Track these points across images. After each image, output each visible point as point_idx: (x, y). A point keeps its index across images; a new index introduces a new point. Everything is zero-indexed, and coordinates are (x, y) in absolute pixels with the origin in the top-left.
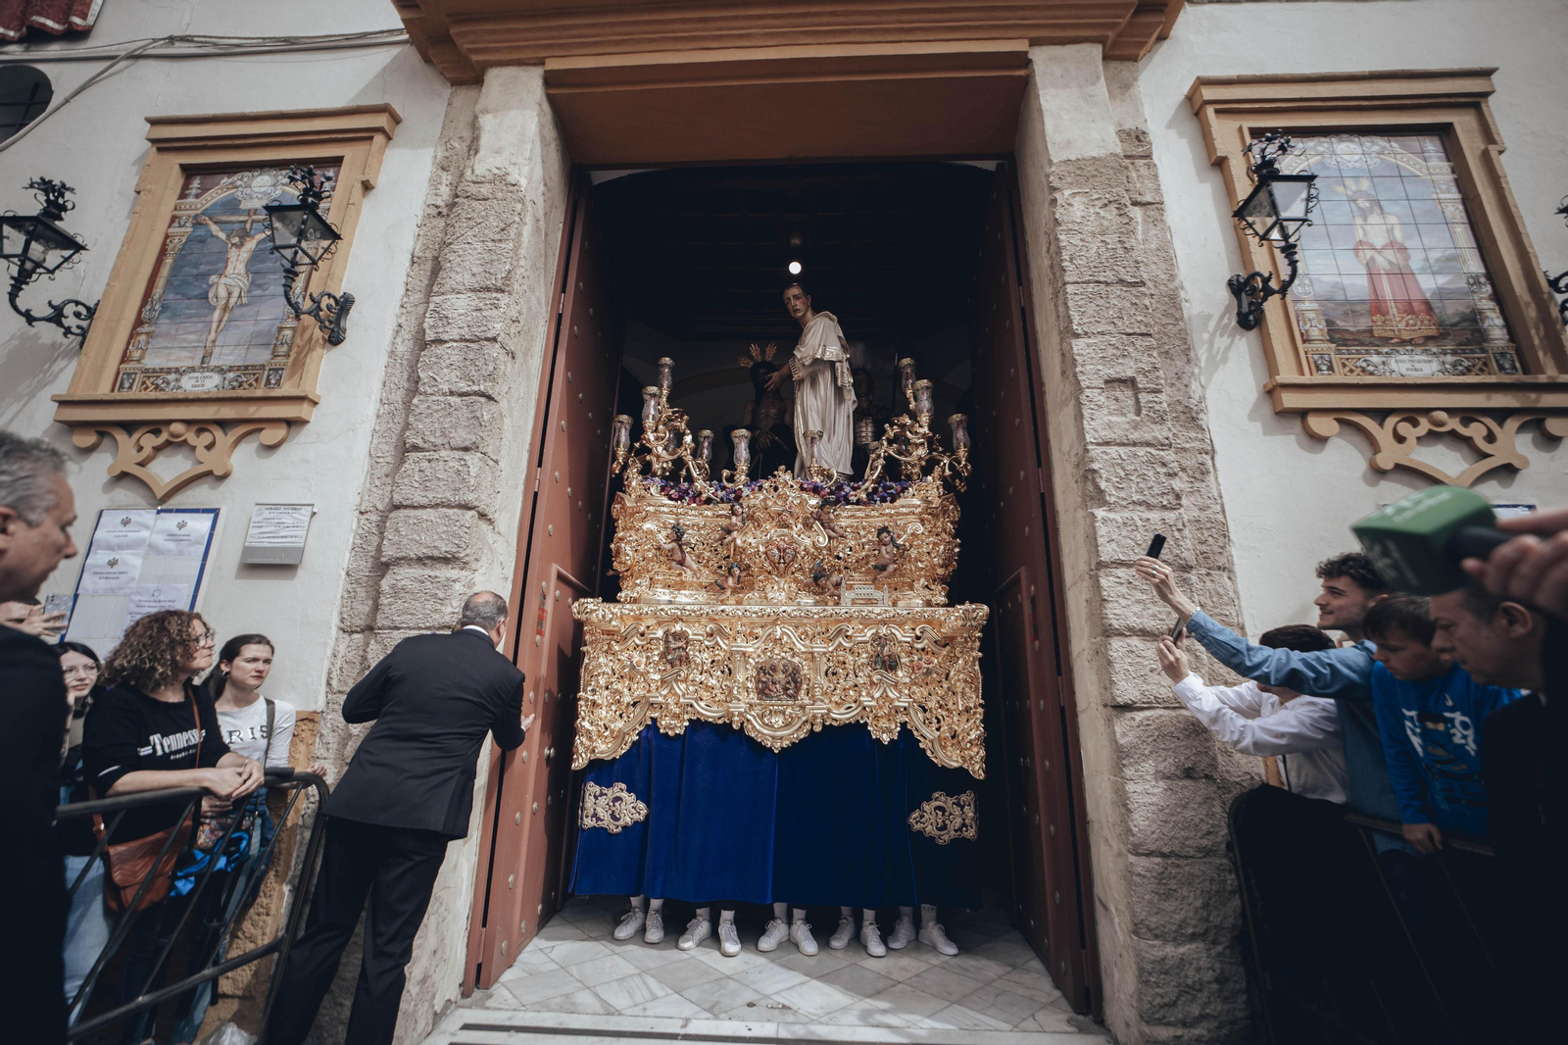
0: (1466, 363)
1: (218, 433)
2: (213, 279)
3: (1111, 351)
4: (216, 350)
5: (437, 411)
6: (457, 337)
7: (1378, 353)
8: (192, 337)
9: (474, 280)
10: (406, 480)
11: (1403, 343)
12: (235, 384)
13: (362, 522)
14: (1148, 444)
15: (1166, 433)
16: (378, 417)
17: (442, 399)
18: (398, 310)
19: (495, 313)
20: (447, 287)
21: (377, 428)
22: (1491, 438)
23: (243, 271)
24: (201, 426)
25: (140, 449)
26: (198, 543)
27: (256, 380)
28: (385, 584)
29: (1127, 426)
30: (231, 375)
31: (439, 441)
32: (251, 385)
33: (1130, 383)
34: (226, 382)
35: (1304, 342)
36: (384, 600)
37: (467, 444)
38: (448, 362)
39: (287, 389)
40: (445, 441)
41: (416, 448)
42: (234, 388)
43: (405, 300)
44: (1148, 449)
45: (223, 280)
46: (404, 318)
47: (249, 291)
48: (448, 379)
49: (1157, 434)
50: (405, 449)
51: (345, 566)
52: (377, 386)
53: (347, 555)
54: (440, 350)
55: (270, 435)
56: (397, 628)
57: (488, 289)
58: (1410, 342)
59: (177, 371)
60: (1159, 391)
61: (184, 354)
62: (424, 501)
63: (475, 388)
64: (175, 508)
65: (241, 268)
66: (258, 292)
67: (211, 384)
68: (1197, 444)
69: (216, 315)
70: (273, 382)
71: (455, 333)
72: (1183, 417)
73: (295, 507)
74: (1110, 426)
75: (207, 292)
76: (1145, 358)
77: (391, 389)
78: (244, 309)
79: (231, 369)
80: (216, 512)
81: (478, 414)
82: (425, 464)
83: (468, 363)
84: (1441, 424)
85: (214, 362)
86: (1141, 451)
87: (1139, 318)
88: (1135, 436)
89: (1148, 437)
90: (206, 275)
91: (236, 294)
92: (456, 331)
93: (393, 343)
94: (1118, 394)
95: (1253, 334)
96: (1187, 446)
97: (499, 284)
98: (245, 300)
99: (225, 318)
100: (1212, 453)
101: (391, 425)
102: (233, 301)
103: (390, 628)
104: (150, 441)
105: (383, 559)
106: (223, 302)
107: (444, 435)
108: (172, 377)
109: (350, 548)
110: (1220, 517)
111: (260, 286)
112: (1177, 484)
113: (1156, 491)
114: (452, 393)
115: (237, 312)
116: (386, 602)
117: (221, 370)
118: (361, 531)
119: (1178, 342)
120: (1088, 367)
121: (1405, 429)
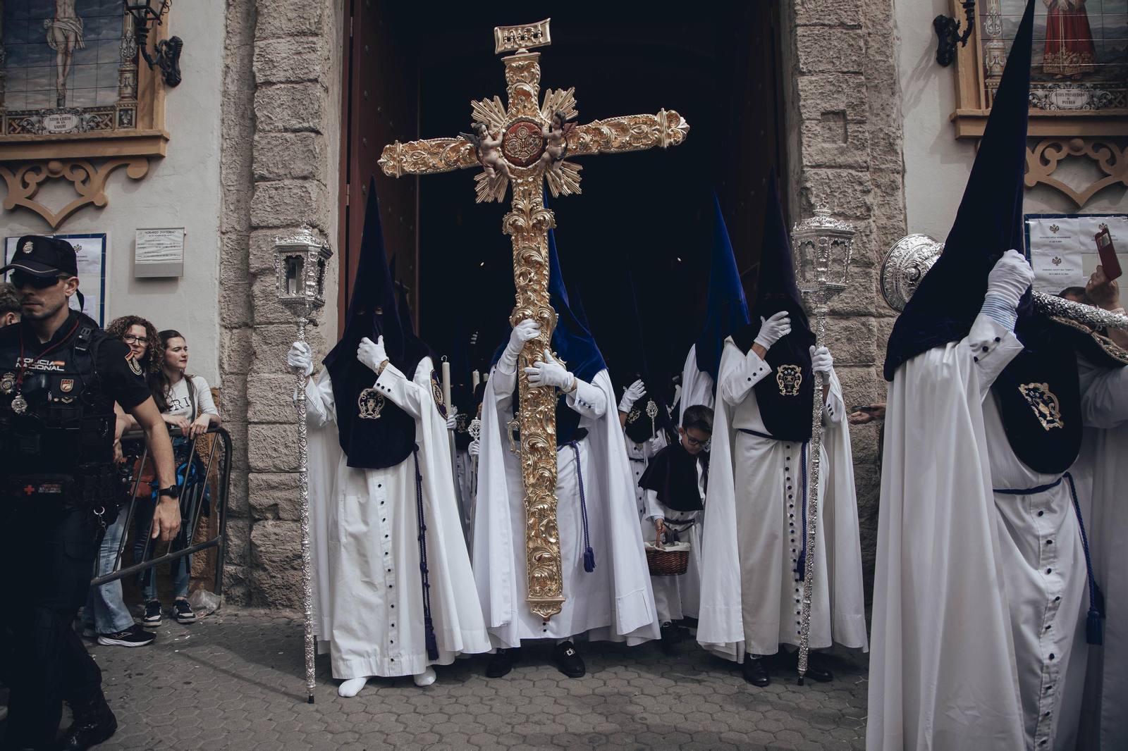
0: (1110, 97)
1: (90, 169)
2: (47, 23)
3: (828, 87)
4: (68, 93)
5: (276, 146)
6: (283, 80)
7: (1043, 87)
8: (44, 81)
9: (290, 25)
10: (259, 205)
11: (1065, 78)
12: (92, 124)
13: (225, 240)
14: (851, 167)
15: (864, 158)
16: (222, 150)
17: (279, 135)
18: (223, 52)
19: (313, 56)
20: (270, 29)
21: (224, 160)
22: (1112, 161)
23: (73, 15)
24: (75, 163)
25: (25, 185)
26: (95, 262)
27: (111, 120)
28: (257, 288)
29: (836, 152)
30: (87, 116)
31: (282, 172)
32: (107, 125)
33: (841, 115)
34: (84, 123)
35: (986, 77)
36: (258, 302)
37: (306, 173)
38: (279, 102)
39: (141, 130)
40: (287, 172)
41: (263, 178)
42: (92, 128)
43: (228, 42)
44: (850, 171)
45: (57, 24)
46: (230, 60)
47: (84, 35)
48: (282, 117)
49: (858, 159)
50: (252, 180)
51: (218, 277)
52: (217, 123)
53: (218, 268)
54: (270, 91)
55: (135, 171)
56: (272, 323)
57: (303, 34)
58: (1070, 78)
59: (37, 113)
60: (863, 122)
61: (40, 97)
62: (277, 222)
63: (306, 125)
64: (67, 234)
65: (70, 12)
66: (93, 36)
67: (70, 124)
68: (891, 165)
69: (60, 59)
70: (125, 121)
71: (281, 76)
72: (882, 143)
73: (169, 230)
74: (822, 151)
75: (45, 36)
76: (856, 94)
77: (229, 126)
78: (84, 54)
79: (85, 110)
80: (103, 236)
81: (311, 147)
82: (273, 192)
83: (296, 103)
84: (1078, 149)
85: (68, 105)
86: (844, 173)
87: (854, 58)
88: (841, 160)
89: (851, 161)
90: (39, 20)
91: (72, 38)
92: (282, 74)
93: (225, 84)
94: (832, 124)
95: (946, 73)
96: (883, 167)
97: (313, 28)
98: (82, 45)
99: (69, 62)
100: (903, 172)
101: (235, 158)
102: (71, 45)
103: (265, 323)
104: (33, 179)
105: (252, 271)
106: (63, 46)
107: (285, 166)
108: (34, 119)
109: (218, 262)
110: (902, 225)
111: (93, 30)
112: (869, 199)
113: (853, 205)
114: (286, 130)
115: (79, 56)
116: (259, 303)
117: (74, 111)
118: (225, 248)
119: (886, 77)
120: (809, 102)
121: (1052, 154)
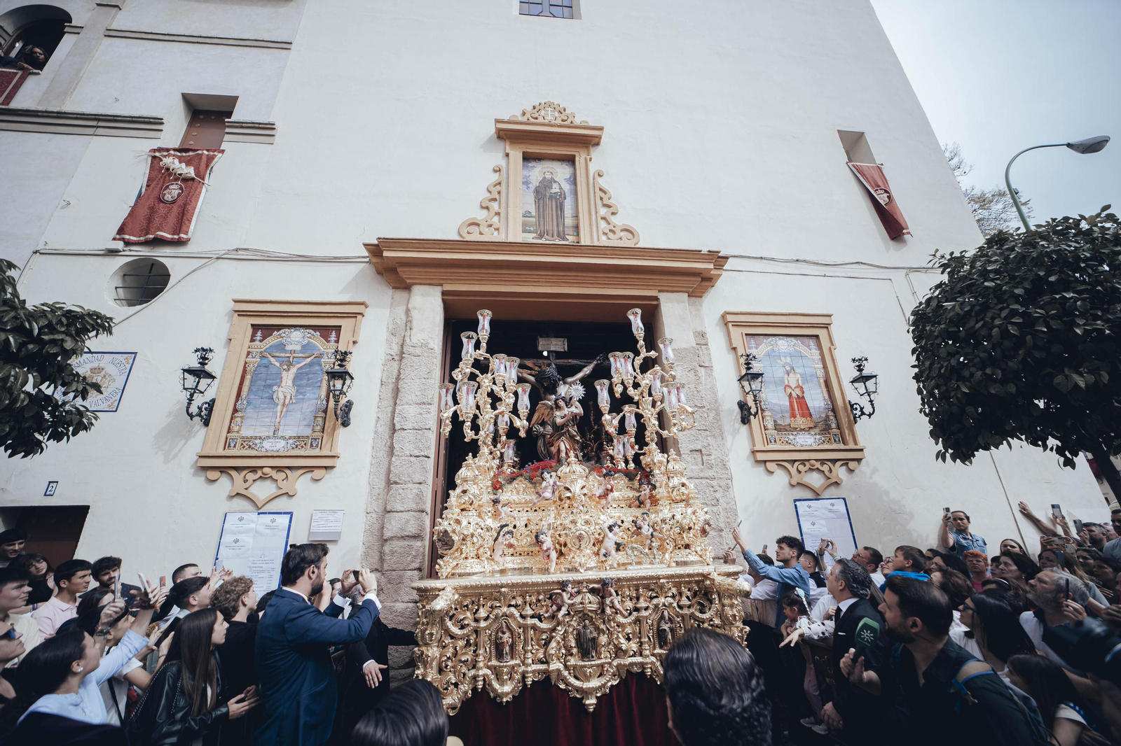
0: (823, 439)
1: (288, 472)
2: (275, 388)
3: (692, 437)
4: (281, 428)
5: (405, 465)
6: (411, 428)
7: (792, 435)
8: (267, 420)
9: (416, 398)
10: (392, 499)
11: (801, 430)
12: (294, 446)
13: (369, 518)
14: (707, 478)
15: (713, 474)
16: (371, 464)
17: (407, 458)
18: (377, 410)
19: (428, 416)
20: (404, 402)
21: (372, 470)
22: (831, 471)
23: (291, 385)
24: (279, 469)
25: (245, 481)
26: (284, 530)
27: (305, 444)
28: (387, 549)
29: (699, 471)
30: (291, 441)
31: (407, 480)
32: (302, 447)
33: (700, 451)
34: (289, 445)
35: (765, 430)
36: (387, 558)
37: (421, 481)
38: (408, 440)
39: (325, 452)
40: (410, 480)
41: (396, 483)
42: (293, 448)
43: (380, 404)
44: (707, 480)
45: (281, 389)
46: (380, 413)
47: (296, 396)
48: (409, 448)
49: (710, 474)
50: (389, 483)
51: (362, 540)
52: (370, 449)
53: (363, 534)
54: (403, 433)
55: (317, 474)
56: (395, 571)
57: (424, 403)
58: (804, 430)
59: (260, 438)
60: (711, 455)
61: (263, 429)
62: (402, 509)
63: (423, 454)
64: (268, 511)
65: (290, 383)
66: (301, 397)
67: (279, 446)
68: (725, 476)
69: (279, 408)
70: (314, 445)
71: (409, 425)
72: (720, 464)
73: (335, 511)
74: (692, 470)
75: (273, 395)
76: (705, 441)
77: (377, 451)
78: (294, 406)
79: (290, 438)
80: (291, 514)
81: (425, 466)
82: (401, 491)
83: (418, 441)
84: (813, 466)
85: (280, 434)
86: (704, 481)
87: (703, 423)
88: (701, 475)
89: (706, 475)
90: (270, 386)
91: (288, 397)
92: (411, 424)
93: (376, 427)
94: (695, 456)
95: (745, 428)
96: (722, 477)
97: (429, 401)
98: (294, 401)
99: (284, 410)
100: (731, 479)
101: (379, 469)
102: (287, 401)
103: (391, 570)
104: (251, 476)
105: (385, 538)
106: (282, 401)
107: (409, 476)
108: (258, 441)
109: (363, 531)
110: (734, 507)
111: (301, 393)
112: (718, 495)
113: (710, 498)
114: (411, 456)
115: (291, 407)
116: (388, 558)
117: (283, 438)
118: (369, 523)
119: (718, 431)
120: (683, 445)
121: (801, 468)
